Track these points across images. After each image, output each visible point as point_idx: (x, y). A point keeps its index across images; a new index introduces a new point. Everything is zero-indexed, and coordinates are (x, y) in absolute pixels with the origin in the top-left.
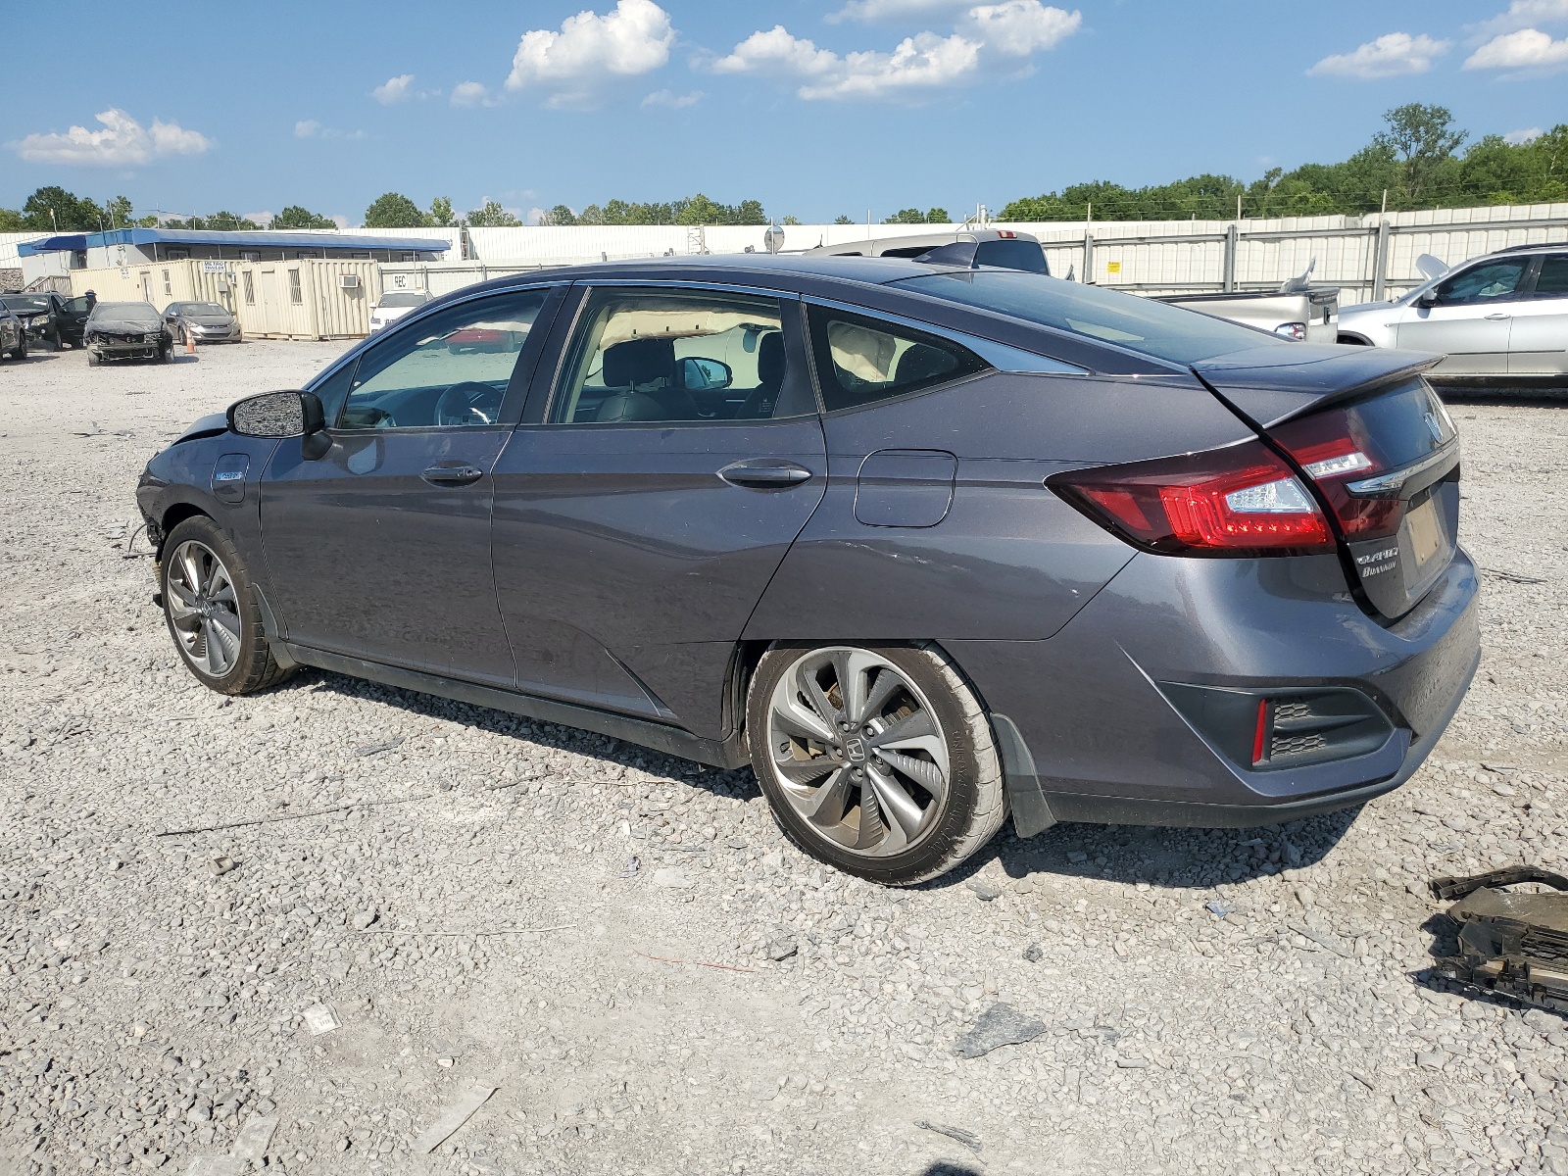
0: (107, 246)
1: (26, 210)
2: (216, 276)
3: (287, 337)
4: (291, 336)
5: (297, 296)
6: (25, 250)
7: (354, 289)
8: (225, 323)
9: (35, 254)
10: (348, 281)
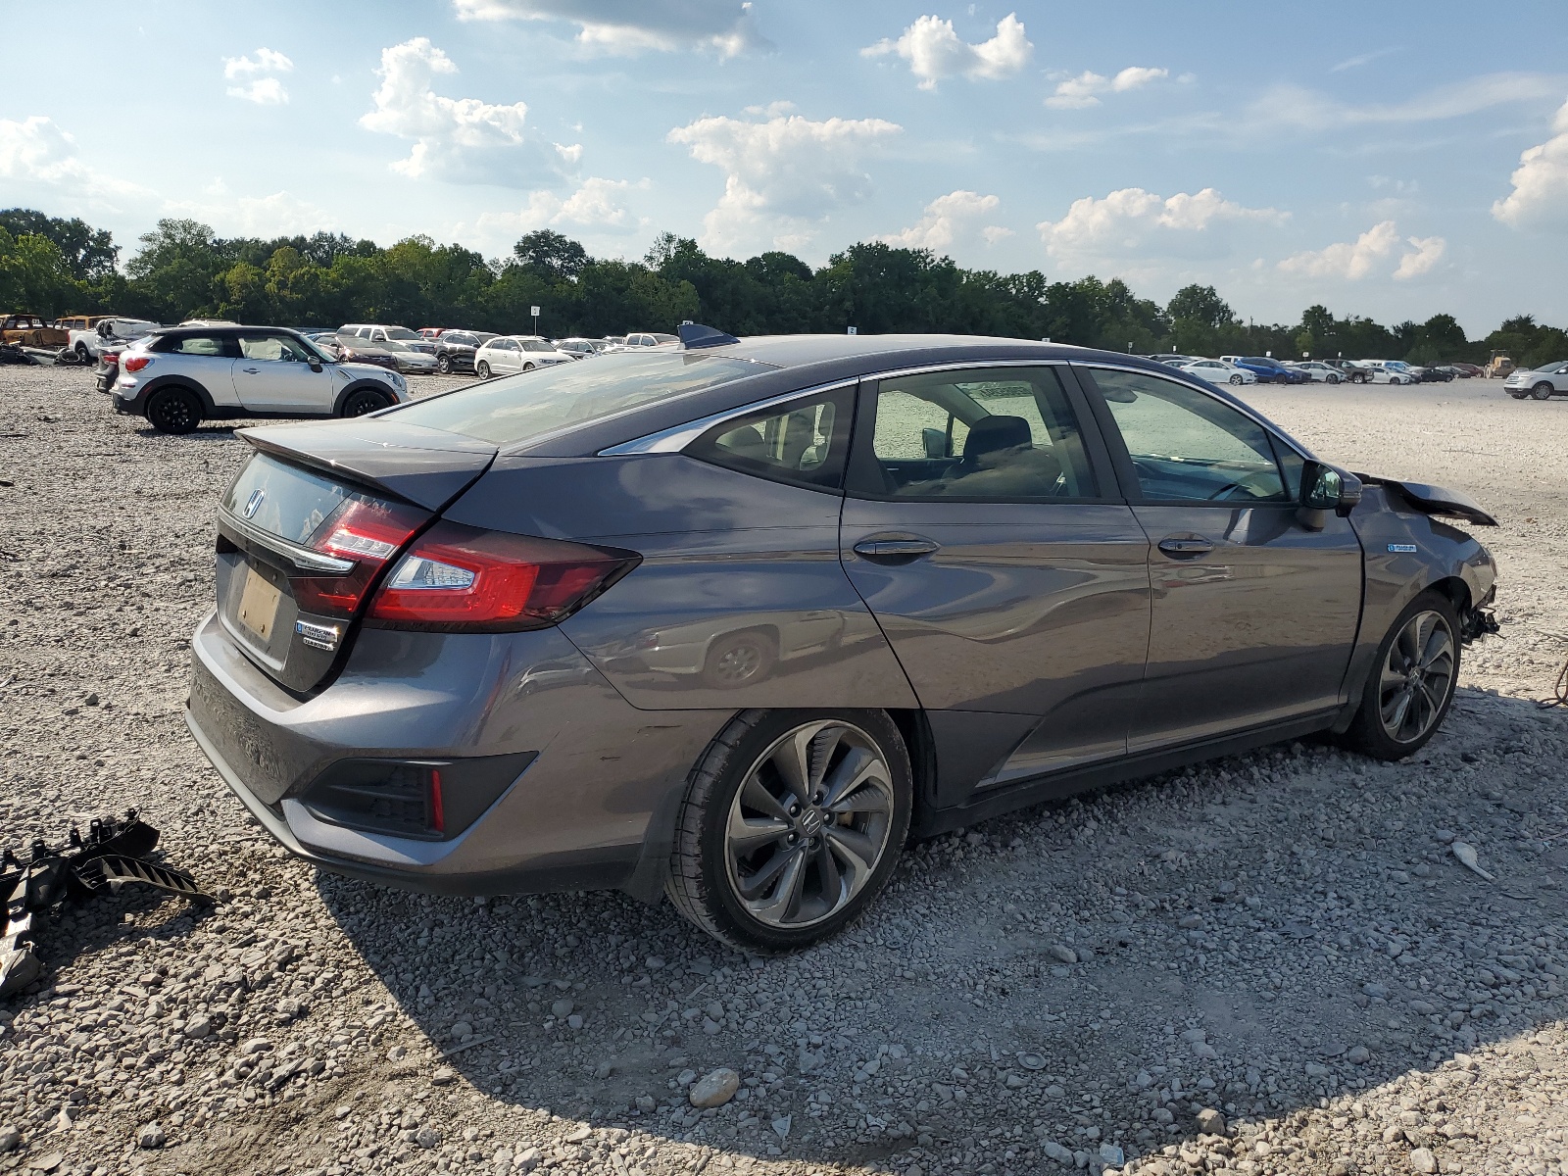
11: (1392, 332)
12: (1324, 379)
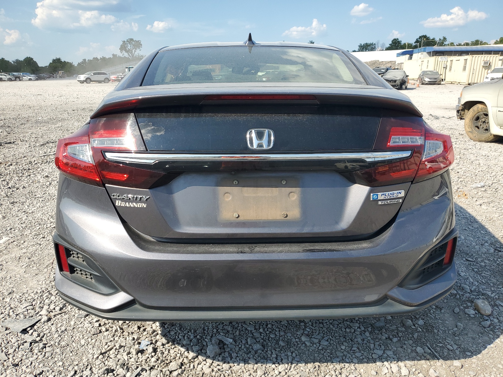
0: (418, 53)
1: (415, 43)
2: (443, 62)
3: (458, 83)
4: (459, 83)
5: (465, 69)
6: (398, 55)
7: (487, 66)
8: (436, 78)
9: (400, 56)
10: (485, 63)
11: (12, 63)
12: (6, 79)
